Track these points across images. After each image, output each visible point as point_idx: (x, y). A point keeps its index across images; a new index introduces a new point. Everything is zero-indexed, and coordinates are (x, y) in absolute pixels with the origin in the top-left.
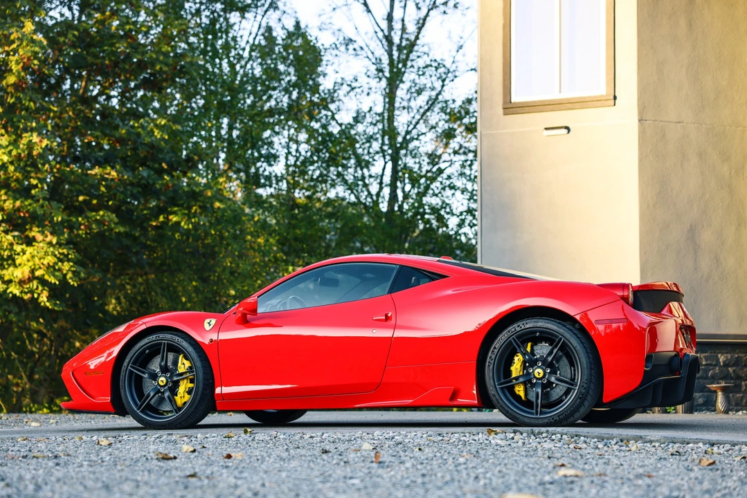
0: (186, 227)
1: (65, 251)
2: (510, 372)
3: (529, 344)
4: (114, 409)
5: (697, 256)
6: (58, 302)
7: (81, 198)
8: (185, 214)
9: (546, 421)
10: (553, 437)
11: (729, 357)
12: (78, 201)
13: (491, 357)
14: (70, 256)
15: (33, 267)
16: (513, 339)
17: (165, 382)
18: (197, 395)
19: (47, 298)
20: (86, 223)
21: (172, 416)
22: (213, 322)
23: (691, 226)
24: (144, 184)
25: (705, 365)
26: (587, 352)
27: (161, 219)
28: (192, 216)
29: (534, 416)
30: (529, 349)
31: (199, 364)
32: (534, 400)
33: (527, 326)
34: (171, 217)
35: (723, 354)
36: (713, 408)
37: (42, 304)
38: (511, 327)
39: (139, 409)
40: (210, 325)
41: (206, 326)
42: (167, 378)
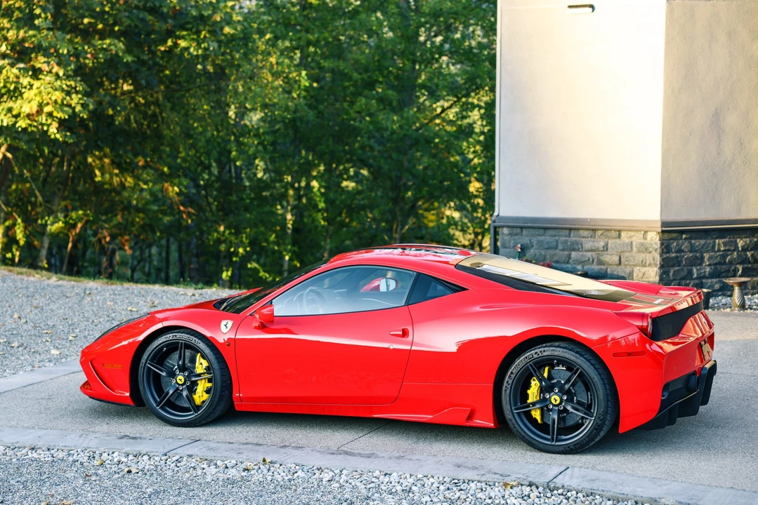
0: (195, 53)
1: (73, 83)
2: (527, 396)
3: (547, 369)
4: (134, 401)
5: (720, 140)
6: (68, 134)
7: (86, 21)
8: (193, 39)
9: (562, 449)
10: (569, 494)
11: (748, 242)
12: (82, 23)
13: (507, 382)
14: (78, 89)
15: (41, 101)
16: (530, 365)
17: (183, 380)
18: (215, 395)
19: (57, 129)
20: (93, 52)
21: (191, 416)
22: (230, 323)
23: (716, 109)
24: (150, 7)
25: (723, 251)
26: (604, 384)
27: (170, 43)
28: (201, 41)
29: (549, 443)
30: (546, 375)
31: (216, 366)
32: (550, 423)
33: (545, 354)
34: (179, 42)
35: (742, 238)
36: (729, 293)
37: (52, 137)
38: (529, 354)
39: (158, 406)
40: (227, 328)
41: (223, 328)
42: (185, 377)
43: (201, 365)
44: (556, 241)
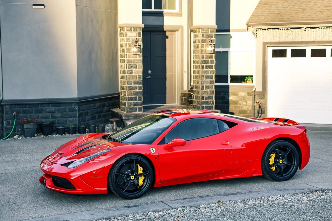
2: (269, 162)
5: (91, 64)
9: (286, 179)
13: (267, 157)
16: (274, 149)
17: (134, 178)
22: (154, 149)
23: (90, 52)
29: (282, 177)
31: (151, 169)
35: (97, 104)
39: (123, 191)
40: (153, 151)
41: (152, 151)
42: (134, 176)
43: (140, 170)
44: (32, 109)
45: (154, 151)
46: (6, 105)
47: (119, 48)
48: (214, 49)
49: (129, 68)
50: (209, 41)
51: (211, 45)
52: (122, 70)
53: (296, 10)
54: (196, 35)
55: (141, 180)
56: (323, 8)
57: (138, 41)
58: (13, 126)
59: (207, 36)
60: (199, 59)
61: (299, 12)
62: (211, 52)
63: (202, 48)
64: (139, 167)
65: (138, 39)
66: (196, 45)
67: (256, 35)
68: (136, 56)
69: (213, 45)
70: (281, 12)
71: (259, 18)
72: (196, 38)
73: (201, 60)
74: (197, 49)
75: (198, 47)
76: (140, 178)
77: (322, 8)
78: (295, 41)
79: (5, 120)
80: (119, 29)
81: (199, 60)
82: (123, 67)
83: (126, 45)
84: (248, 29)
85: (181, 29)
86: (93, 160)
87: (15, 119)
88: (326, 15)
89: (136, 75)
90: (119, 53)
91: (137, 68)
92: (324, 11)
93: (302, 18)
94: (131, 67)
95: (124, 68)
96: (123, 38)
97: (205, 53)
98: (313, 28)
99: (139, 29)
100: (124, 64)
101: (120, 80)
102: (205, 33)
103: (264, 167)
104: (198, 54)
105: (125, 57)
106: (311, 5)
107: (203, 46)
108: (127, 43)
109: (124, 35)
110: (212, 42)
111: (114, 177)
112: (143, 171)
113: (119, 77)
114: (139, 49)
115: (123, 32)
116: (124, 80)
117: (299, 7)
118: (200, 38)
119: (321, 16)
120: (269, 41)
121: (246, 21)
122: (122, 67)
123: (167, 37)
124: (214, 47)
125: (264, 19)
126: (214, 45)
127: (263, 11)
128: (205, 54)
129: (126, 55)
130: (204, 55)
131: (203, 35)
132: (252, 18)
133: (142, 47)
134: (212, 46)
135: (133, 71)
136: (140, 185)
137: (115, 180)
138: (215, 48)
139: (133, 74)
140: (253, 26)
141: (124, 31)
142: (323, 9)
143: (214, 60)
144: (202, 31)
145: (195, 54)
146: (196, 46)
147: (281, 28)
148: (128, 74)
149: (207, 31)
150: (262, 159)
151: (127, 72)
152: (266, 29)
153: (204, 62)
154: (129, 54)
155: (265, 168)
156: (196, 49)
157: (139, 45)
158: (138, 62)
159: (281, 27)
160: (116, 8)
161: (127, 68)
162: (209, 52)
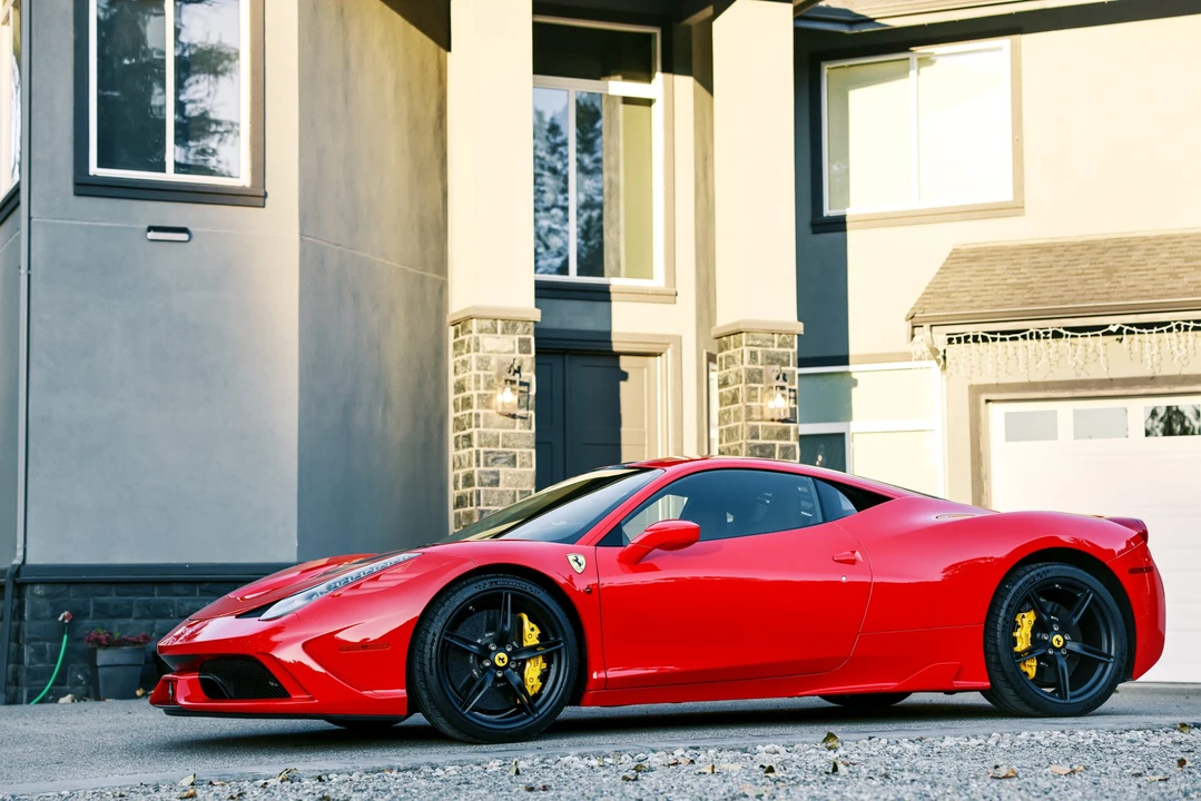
13: (1005, 618)
16: (1031, 592)
17: (506, 660)
22: (582, 558)
33: (1049, 575)
38: (1027, 577)
39: (465, 709)
40: (580, 565)
41: (575, 565)
42: (509, 655)
43: (531, 635)
44: (130, 603)
45: (583, 567)
46: (34, 583)
47: (452, 396)
48: (794, 406)
49: (486, 464)
50: (774, 376)
51: (783, 388)
52: (461, 473)
53: (1082, 274)
54: (728, 357)
55: (533, 671)
56: (1180, 264)
57: (519, 368)
58: (56, 662)
59: (767, 357)
60: (740, 442)
61: (1093, 279)
62: (783, 417)
63: (749, 400)
64: (527, 624)
65: (521, 362)
66: (730, 391)
67: (944, 358)
68: (512, 420)
69: (790, 390)
70: (1029, 281)
71: (951, 300)
72: (727, 368)
73: (747, 444)
74: (732, 407)
75: (734, 400)
76: (528, 665)
77: (1176, 264)
78: (1084, 376)
79: (30, 641)
80: (452, 330)
81: (740, 445)
82: (465, 463)
83: (477, 381)
84: (913, 336)
85: (671, 346)
86: (357, 587)
87: (65, 637)
88: (1189, 282)
89: (514, 489)
90: (452, 414)
91: (515, 466)
92: (1185, 272)
93: (1107, 293)
94: (494, 460)
95: (470, 464)
96: (465, 357)
97: (759, 417)
98: (1149, 326)
99: (524, 327)
100: (470, 449)
101: (452, 512)
102: (759, 349)
103: (993, 658)
104: (736, 424)
105: (474, 423)
106: (1133, 258)
107: (753, 393)
108: (482, 373)
109: (469, 346)
110: (785, 380)
111: (431, 649)
112: (540, 637)
113: (451, 501)
114: (525, 398)
115: (466, 337)
116: (469, 508)
117: (1091, 264)
118: (741, 366)
119: (1173, 285)
120: (993, 381)
121: (906, 311)
122: (459, 460)
123: (625, 376)
124: (795, 398)
125: (970, 301)
126: (794, 391)
127: (966, 278)
128: (760, 424)
129: (478, 416)
130: (757, 427)
131: (753, 355)
132: (927, 301)
133: (533, 392)
134: (786, 392)
135: (502, 477)
136: (531, 693)
137: (434, 661)
138: (796, 403)
139: (502, 487)
140: (932, 326)
141: (471, 332)
142: (1179, 267)
143: (794, 446)
144: (750, 343)
145: (724, 427)
146: (730, 396)
147: (1034, 331)
148: (481, 484)
149: (769, 340)
150: (986, 624)
151: (480, 479)
152: (980, 334)
153: (758, 453)
154: (486, 416)
155: (999, 663)
156: (728, 407)
157: (522, 384)
158: (519, 442)
159: (1032, 326)
160: (441, 266)
161: (478, 466)
162: (777, 418)
